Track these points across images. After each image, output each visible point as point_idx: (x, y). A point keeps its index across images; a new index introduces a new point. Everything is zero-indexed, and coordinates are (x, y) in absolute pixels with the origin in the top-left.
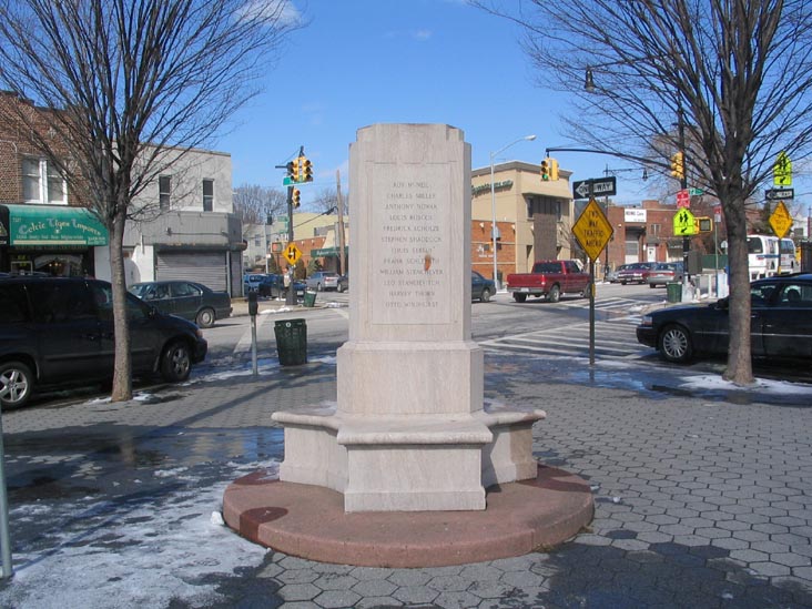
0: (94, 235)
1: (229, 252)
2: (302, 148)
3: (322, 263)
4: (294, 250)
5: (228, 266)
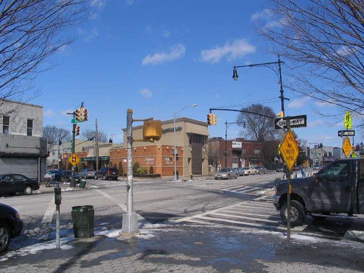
1: (40, 157)
2: (83, 103)
3: (86, 164)
4: (75, 158)
5: (39, 165)
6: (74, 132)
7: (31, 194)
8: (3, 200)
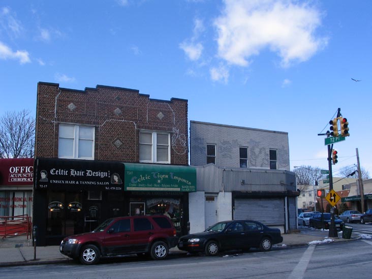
0: (185, 184)
2: (339, 110)
3: (348, 205)
4: (334, 195)
5: (286, 207)
6: (329, 159)
7: (270, 249)
8: (229, 261)
